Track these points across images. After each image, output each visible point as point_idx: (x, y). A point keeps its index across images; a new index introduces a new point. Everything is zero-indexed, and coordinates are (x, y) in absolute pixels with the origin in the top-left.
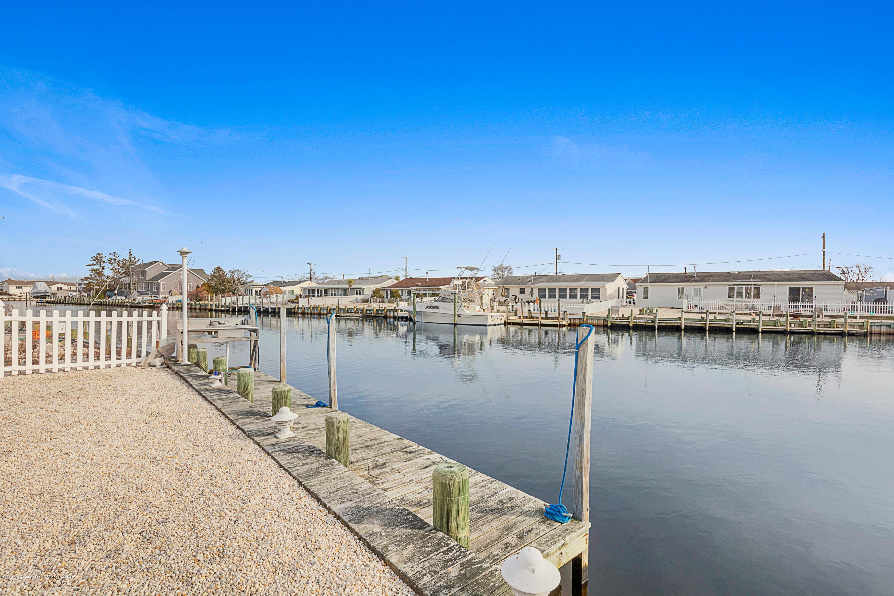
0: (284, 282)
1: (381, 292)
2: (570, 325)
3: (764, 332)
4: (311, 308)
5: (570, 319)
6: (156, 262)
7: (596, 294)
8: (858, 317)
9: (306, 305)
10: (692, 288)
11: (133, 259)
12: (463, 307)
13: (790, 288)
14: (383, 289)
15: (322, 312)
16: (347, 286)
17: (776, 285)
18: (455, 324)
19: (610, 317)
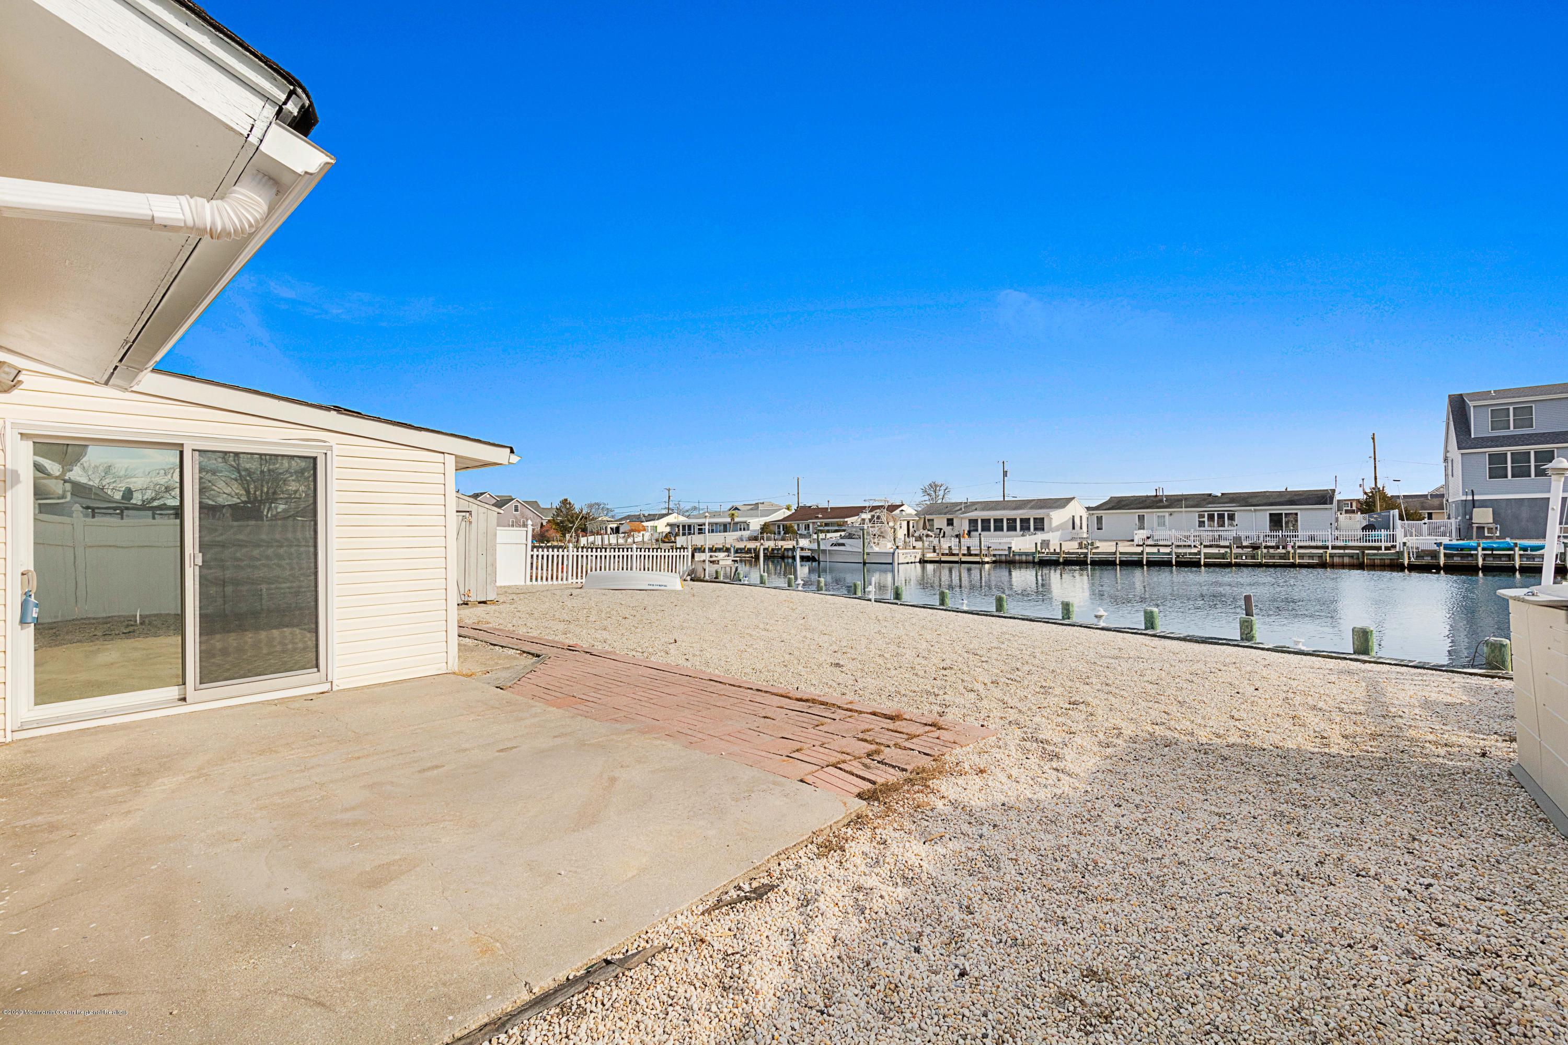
0: (644, 516)
1: (772, 528)
2: (994, 562)
3: (1207, 565)
5: (994, 555)
6: (482, 494)
7: (1040, 525)
8: (1330, 548)
10: (1155, 516)
12: (872, 544)
13: (1271, 514)
14: (774, 523)
16: (728, 520)
17: (1255, 510)
18: (865, 563)
19: (1039, 553)
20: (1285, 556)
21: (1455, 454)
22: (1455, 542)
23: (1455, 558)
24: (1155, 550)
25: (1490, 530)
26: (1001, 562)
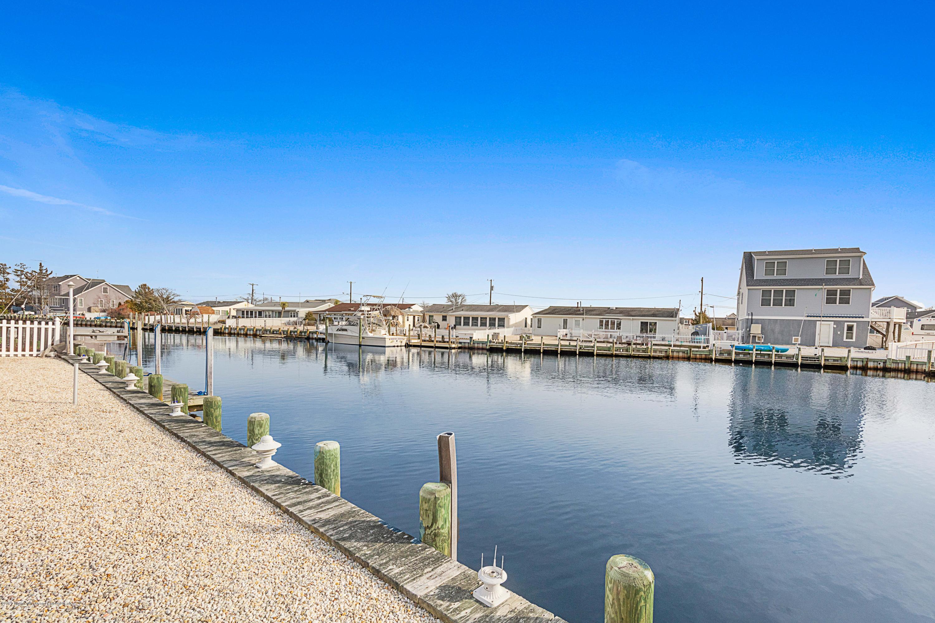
0: (219, 302)
1: (312, 316)
2: (459, 348)
3: (598, 355)
4: (238, 329)
5: (460, 343)
6: (72, 276)
7: (502, 323)
8: (672, 346)
9: (234, 326)
10: (574, 320)
11: (44, 271)
12: (367, 331)
13: (642, 323)
14: (316, 313)
15: (248, 333)
16: (281, 308)
17: (633, 319)
18: (360, 345)
19: (490, 342)
20: (645, 351)
21: (745, 289)
22: (741, 345)
23: (741, 355)
24: (567, 343)
25: (759, 338)
26: (465, 348)
